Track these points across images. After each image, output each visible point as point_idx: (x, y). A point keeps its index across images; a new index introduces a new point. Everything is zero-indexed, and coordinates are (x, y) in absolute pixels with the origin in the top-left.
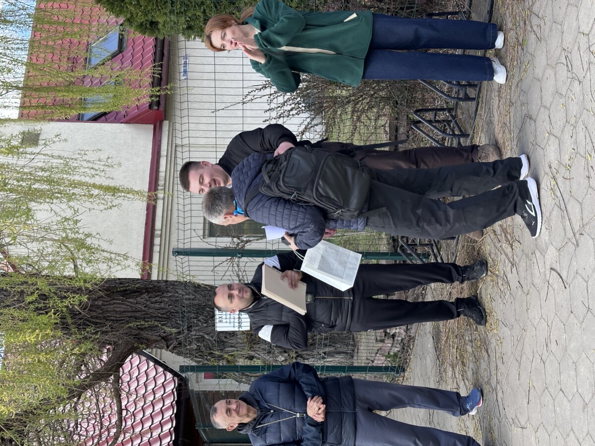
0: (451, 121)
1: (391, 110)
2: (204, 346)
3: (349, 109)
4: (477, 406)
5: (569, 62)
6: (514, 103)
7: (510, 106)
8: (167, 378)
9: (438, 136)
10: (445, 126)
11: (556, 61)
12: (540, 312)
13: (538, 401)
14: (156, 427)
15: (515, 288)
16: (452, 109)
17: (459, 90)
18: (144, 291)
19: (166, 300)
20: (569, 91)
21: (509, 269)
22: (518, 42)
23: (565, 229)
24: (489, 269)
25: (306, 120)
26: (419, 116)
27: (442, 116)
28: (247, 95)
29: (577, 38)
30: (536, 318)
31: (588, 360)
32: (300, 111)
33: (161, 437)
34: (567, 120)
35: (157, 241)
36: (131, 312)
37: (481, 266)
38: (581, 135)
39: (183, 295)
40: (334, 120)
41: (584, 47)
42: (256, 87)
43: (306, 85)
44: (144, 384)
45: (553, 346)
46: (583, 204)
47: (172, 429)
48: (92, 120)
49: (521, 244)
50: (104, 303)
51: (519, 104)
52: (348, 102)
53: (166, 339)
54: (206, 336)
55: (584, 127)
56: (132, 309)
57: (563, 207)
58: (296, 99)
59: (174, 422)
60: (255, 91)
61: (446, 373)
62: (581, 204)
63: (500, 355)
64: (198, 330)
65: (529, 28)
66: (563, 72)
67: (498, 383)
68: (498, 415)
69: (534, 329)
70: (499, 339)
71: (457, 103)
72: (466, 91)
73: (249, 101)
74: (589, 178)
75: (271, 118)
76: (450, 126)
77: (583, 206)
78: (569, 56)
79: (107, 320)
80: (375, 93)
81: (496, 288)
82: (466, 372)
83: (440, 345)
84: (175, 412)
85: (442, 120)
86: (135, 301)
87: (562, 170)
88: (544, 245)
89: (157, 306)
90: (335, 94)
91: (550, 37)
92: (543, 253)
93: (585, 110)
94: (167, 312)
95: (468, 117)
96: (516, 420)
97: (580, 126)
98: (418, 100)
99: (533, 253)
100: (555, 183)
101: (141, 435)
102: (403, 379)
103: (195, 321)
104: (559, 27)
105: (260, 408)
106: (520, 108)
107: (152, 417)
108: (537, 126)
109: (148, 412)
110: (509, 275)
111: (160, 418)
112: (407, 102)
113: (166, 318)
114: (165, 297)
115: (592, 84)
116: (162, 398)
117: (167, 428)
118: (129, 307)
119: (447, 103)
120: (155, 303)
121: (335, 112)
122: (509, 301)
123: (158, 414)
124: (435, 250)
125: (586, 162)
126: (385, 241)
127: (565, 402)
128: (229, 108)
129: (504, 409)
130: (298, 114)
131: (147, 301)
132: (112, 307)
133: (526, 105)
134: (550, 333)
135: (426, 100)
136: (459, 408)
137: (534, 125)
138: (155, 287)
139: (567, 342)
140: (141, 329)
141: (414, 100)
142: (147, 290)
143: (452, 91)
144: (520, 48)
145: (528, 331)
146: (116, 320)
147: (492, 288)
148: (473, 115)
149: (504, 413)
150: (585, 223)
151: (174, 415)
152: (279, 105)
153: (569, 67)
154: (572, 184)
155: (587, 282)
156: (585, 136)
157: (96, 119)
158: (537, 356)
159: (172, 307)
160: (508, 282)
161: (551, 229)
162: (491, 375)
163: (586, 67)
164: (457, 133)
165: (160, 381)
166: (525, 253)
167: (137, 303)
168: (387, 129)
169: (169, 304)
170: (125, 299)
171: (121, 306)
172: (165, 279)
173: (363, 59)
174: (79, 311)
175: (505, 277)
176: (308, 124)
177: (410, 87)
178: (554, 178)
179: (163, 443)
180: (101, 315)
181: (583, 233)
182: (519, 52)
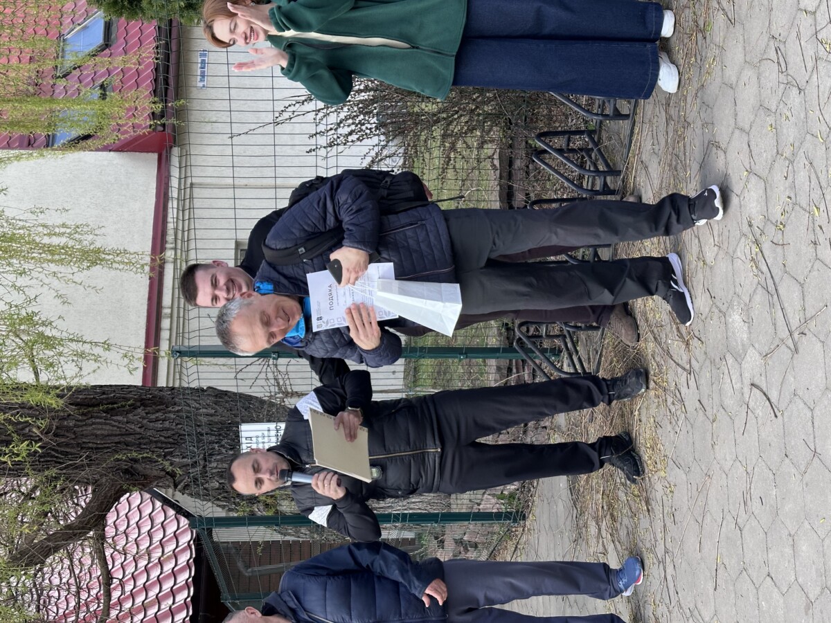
0: (592, 149)
1: (501, 134)
3: (438, 132)
4: (634, 584)
5: (781, 59)
6: (691, 122)
7: (684, 128)
8: (181, 526)
9: (572, 172)
10: (583, 157)
11: (759, 56)
12: (734, 450)
13: (732, 588)
14: (166, 597)
15: (693, 410)
16: (594, 132)
17: (604, 103)
18: (138, 404)
19: (172, 416)
20: (782, 105)
21: (683, 379)
22: (697, 27)
23: (775, 324)
25: (373, 149)
26: (544, 143)
27: (578, 142)
28: (282, 111)
29: (794, 18)
30: (728, 459)
31: (815, 535)
32: (363, 135)
33: (173, 610)
34: (777, 151)
35: (165, 323)
36: (119, 435)
37: (638, 377)
38: (802, 176)
39: (198, 409)
40: (416, 149)
41: (806, 32)
42: (297, 99)
43: (373, 96)
44: (148, 534)
45: (755, 505)
46: (806, 286)
47: (189, 599)
49: (703, 343)
50: (78, 423)
51: (699, 123)
52: (437, 121)
55: (806, 163)
56: (120, 431)
57: (771, 288)
58: (357, 116)
59: (192, 589)
60: (294, 105)
61: (587, 527)
62: (802, 285)
63: (670, 510)
64: (221, 461)
65: (715, 4)
66: (771, 73)
67: (666, 551)
68: (668, 602)
69: (724, 476)
70: (668, 486)
71: (601, 122)
72: (615, 105)
73: (286, 120)
74: (815, 244)
75: (319, 147)
76: (590, 157)
77: (805, 289)
78: (782, 47)
79: (82, 448)
80: (477, 107)
81: (662, 408)
82: (616, 530)
83: (577, 486)
84: (193, 574)
85: (579, 149)
86: (125, 420)
87: (771, 230)
88: (740, 347)
89: (159, 425)
90: (416, 109)
91: (749, 18)
92: (739, 359)
93: (808, 135)
94: (173, 434)
95: (618, 143)
96: (696, 613)
97: (801, 161)
98: (542, 118)
99: (722, 357)
100: (758, 250)
101: (144, 608)
102: (523, 530)
103: (217, 447)
104: (765, 2)
106: (701, 131)
107: (159, 581)
108: (728, 159)
109: (155, 574)
110: (684, 390)
111: (172, 583)
112: (525, 120)
113: (173, 444)
114: (170, 412)
115: (820, 93)
116: (175, 555)
117: (182, 597)
118: (115, 428)
119: (586, 122)
120: (156, 421)
121: (417, 136)
122: (684, 430)
123: (168, 577)
124: (570, 345)
125: (811, 218)
126: (495, 331)
127: (776, 594)
128: (255, 132)
129: (677, 593)
130: (361, 141)
131: (144, 418)
132: (90, 428)
133: (710, 126)
134: (751, 484)
135: (555, 118)
136: (608, 587)
137: (723, 157)
138: (156, 397)
139: (779, 501)
140: (135, 461)
141: (537, 118)
142: (143, 403)
143: (593, 103)
144: (700, 36)
145: (714, 477)
146: (96, 448)
147: (657, 407)
148: (626, 142)
149: (677, 599)
150: (808, 316)
151: (191, 579)
152: (332, 126)
153: (783, 65)
154: (786, 254)
155: (812, 410)
156: (810, 177)
158: (729, 518)
159: (181, 426)
160: (682, 400)
161: (751, 323)
162: (656, 541)
163: (810, 65)
164: (601, 168)
165: (171, 529)
166: (709, 357)
167: (127, 423)
168: (497, 163)
169: (177, 422)
170: (109, 416)
171: (104, 427)
172: (171, 385)
173: (453, 56)
174: (38, 436)
175: (677, 391)
176: (377, 154)
177: (530, 97)
178: (757, 242)
179: (176, 619)
180: (72, 441)
181: (806, 331)
182: (699, 43)
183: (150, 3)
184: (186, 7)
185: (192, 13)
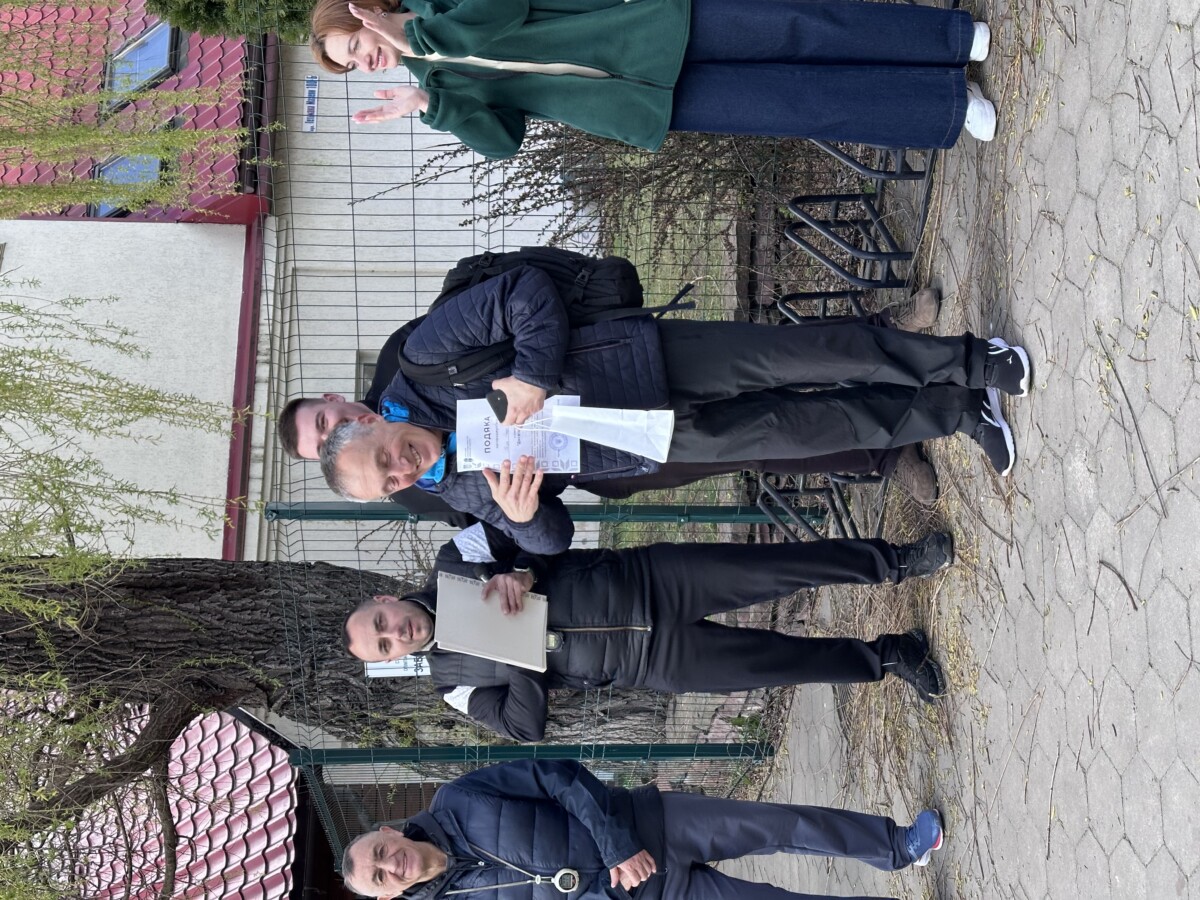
0: (871, 222)
1: (740, 199)
2: (348, 701)
3: (648, 195)
4: (930, 850)
5: (1143, 93)
6: (1014, 183)
7: (1004, 192)
8: (277, 761)
9: (842, 254)
10: (858, 233)
11: (1111, 88)
12: (1075, 657)
13: (1072, 856)
14: (255, 863)
15: (1016, 599)
16: (873, 196)
17: (888, 154)
18: (217, 586)
19: (266, 603)
20: (1144, 159)
21: (1002, 554)
22: (1022, 46)
23: (1134, 476)
24: (957, 550)
25: (555, 221)
26: (801, 212)
27: (850, 211)
28: (425, 166)
29: (1162, 35)
30: (1066, 669)
31: (1192, 779)
32: (541, 201)
33: (265, 883)
34: (1138, 225)
35: (256, 470)
36: (189, 630)
37: (940, 546)
38: (1173, 261)
39: (303, 593)
40: (617, 220)
41: (1180, 55)
42: (446, 148)
43: (555, 144)
44: (230, 773)
45: (1105, 737)
46: (1179, 421)
47: (289, 867)
48: (117, 216)
49: (1030, 501)
50: (130, 613)
51: (1025, 186)
52: (647, 181)
53: (266, 686)
54: (352, 680)
55: (1180, 243)
56: (190, 624)
57: (1129, 423)
58: (533, 173)
59: (293, 853)
60: (443, 157)
61: (862, 767)
62: (1173, 419)
63: (982, 742)
64: (336, 668)
65: (1047, 14)
66: (1128, 115)
67: (978, 802)
68: (980, 875)
69: (1061, 694)
70: (979, 707)
71: (884, 183)
72: (904, 157)
73: (431, 178)
74: (1192, 360)
75: (477, 217)
76: (868, 232)
77: (1178, 424)
78: (1144, 76)
79: (136, 649)
80: (705, 161)
81: (972, 596)
82: (905, 771)
83: (848, 707)
84: (294, 831)
85: (852, 221)
86: (198, 608)
87: (1128, 340)
88: (1084, 508)
89: (246, 616)
90: (617, 164)
91: (1097, 35)
92: (1082, 525)
93: (1182, 203)
94: (267, 630)
95: (908, 213)
96: (1019, 891)
97: (1172, 240)
98: (799, 176)
99: (1058, 522)
100: (1110, 368)
101: (224, 879)
102: (771, 770)
103: (329, 649)
104: (1120, 11)
105: (455, 854)
106: (1028, 196)
107: (246, 841)
108: (1066, 236)
109: (239, 830)
110: (1003, 569)
111: (264, 844)
112: (775, 179)
113: (266, 643)
114: (262, 597)
116: (268, 803)
117: (278, 864)
118: (184, 621)
119: (862, 182)
120: (242, 610)
121: (618, 202)
122: (1003, 626)
123: (258, 835)
124: (838, 503)
125: (1186, 323)
126: (731, 484)
127: (1135, 866)
128: (386, 196)
129: (993, 863)
130: (538, 209)
131: (225, 607)
132: (148, 620)
133: (1041, 190)
134: (1099, 706)
135: (817, 176)
136: (892, 853)
137: (1059, 234)
138: (242, 576)
139: (1139, 731)
141: (791, 176)
142: (224, 584)
143: (872, 155)
144: (1026, 59)
145: (1046, 696)
146: (157, 649)
147: (964, 594)
148: (920, 210)
149: (992, 871)
150: (1182, 463)
151: (291, 839)
152: (496, 188)
153: (1145, 103)
154: (1150, 374)
155: (1187, 600)
156: (1184, 264)
157: (122, 215)
158: (1067, 754)
159: (278, 618)
160: (1000, 585)
161: (1100, 473)
162: (962, 787)
163: (1185, 102)
164: (884, 248)
165: (263, 766)
166: (1039, 521)
167: (201, 612)
168: (733, 240)
169: (273, 612)
170: (175, 603)
171: (168, 619)
172: (263, 559)
173: (670, 89)
174: (75, 631)
175: (993, 571)
176: (560, 228)
177: (782, 146)
178: (1108, 357)
180: (122, 640)
181: (1179, 485)
182: (1026, 70)
183: (236, 11)
184: (287, 16)
185: (296, 26)
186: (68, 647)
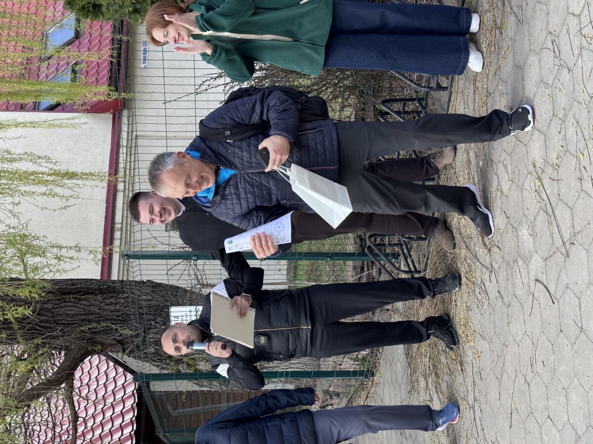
0: (421, 112)
1: (356, 100)
5: (556, 48)
6: (492, 93)
7: (487, 97)
8: (127, 379)
11: (540, 46)
12: (523, 327)
13: (522, 426)
14: (116, 431)
15: (494, 298)
16: (422, 99)
17: (429, 79)
18: (98, 292)
19: (122, 301)
20: (556, 80)
21: (487, 276)
22: (496, 25)
23: (552, 237)
26: (387, 107)
27: (411, 107)
28: (201, 84)
29: (565, 19)
30: (519, 333)
31: (582, 388)
33: (121, 440)
34: (554, 113)
35: (117, 235)
36: (84, 314)
37: (454, 280)
38: (571, 131)
39: (140, 296)
41: (574, 30)
42: (211, 76)
43: (265, 74)
44: (104, 385)
45: (539, 367)
46: (574, 210)
47: (133, 432)
48: (48, 110)
49: (501, 250)
50: (54, 306)
51: (497, 93)
53: (122, 342)
55: (574, 122)
56: (84, 312)
57: (550, 211)
59: (135, 425)
60: (210, 80)
61: (418, 382)
62: (571, 209)
63: (478, 370)
65: (508, 9)
66: (548, 58)
67: (475, 400)
68: (477, 436)
69: (517, 345)
70: (476, 352)
71: (427, 92)
72: (437, 80)
73: (204, 91)
74: (581, 180)
77: (574, 212)
78: (556, 39)
79: (57, 324)
80: (339, 82)
81: (472, 297)
82: (439, 384)
83: (411, 352)
84: (136, 414)
85: (412, 111)
86: (88, 304)
87: (549, 170)
88: (527, 253)
89: (112, 307)
90: (296, 83)
91: (533, 20)
92: (526, 262)
93: (575, 102)
94: (122, 314)
95: (440, 107)
97: (571, 120)
98: (386, 89)
99: (515, 260)
100: (540, 184)
101: (101, 438)
102: (372, 384)
103: (153, 323)
104: (544, 7)
106: (499, 99)
107: (112, 420)
109: (108, 414)
110: (487, 284)
111: (121, 421)
112: (374, 91)
113: (122, 321)
114: (120, 298)
115: (584, 73)
116: (123, 400)
117: (128, 431)
118: (81, 310)
119: (417, 92)
120: (110, 304)
122: (488, 312)
123: (118, 416)
124: (405, 251)
125: (578, 161)
126: (352, 241)
127: (554, 431)
128: (181, 99)
129: (483, 430)
131: (101, 303)
132: (63, 309)
133: (505, 95)
134: (536, 352)
135: (394, 89)
138: (110, 288)
139: (556, 364)
140: (96, 333)
141: (382, 89)
142: (102, 292)
143: (422, 79)
144: (498, 32)
145: (509, 346)
146: (68, 324)
147: (468, 296)
149: (483, 434)
150: (576, 231)
151: (134, 418)
153: (557, 53)
154: (560, 187)
155: (579, 299)
156: (577, 132)
157: (52, 108)
158: (520, 376)
159: (128, 308)
160: (486, 291)
161: (535, 236)
162: (468, 392)
163: (576, 52)
165: (120, 382)
166: (505, 260)
167: (90, 306)
169: (125, 305)
170: (77, 301)
171: (73, 309)
172: (121, 279)
173: (323, 46)
175: (482, 285)
177: (377, 75)
178: (539, 178)
180: (51, 319)
181: (575, 242)
182: (497, 37)
183: (108, 8)
184: (133, 11)
185: (137, 16)
186: (24, 323)
